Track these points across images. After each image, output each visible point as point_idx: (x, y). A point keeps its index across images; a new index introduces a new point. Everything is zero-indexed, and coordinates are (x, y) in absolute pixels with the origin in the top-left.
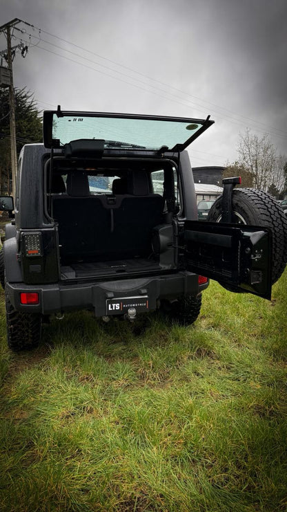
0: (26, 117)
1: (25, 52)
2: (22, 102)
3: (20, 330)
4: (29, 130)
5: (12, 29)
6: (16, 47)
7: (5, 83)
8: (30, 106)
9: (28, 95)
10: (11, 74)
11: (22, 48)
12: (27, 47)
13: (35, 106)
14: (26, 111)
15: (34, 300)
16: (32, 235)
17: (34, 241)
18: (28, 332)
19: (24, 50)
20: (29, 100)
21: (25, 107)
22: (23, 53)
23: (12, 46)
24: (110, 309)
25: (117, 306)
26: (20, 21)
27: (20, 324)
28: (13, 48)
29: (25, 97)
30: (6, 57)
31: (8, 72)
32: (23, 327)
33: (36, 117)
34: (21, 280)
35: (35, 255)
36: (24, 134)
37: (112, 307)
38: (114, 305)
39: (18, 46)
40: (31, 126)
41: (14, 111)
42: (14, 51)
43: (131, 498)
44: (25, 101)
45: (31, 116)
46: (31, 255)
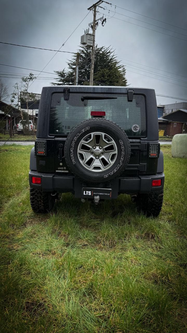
0: (109, 66)
1: (104, 22)
2: (107, 56)
3: (36, 200)
4: (109, 76)
5: (97, 7)
6: (99, 19)
7: (89, 44)
8: (111, 59)
9: (111, 51)
10: (94, 38)
11: (102, 20)
12: (105, 19)
13: (115, 59)
14: (109, 62)
15: (39, 182)
16: (41, 142)
17: (42, 146)
18: (41, 202)
19: (103, 21)
20: (112, 55)
21: (108, 59)
22: (103, 23)
23: (96, 20)
24: (84, 194)
25: (89, 193)
26: (103, 1)
27: (36, 196)
28: (97, 20)
29: (109, 52)
30: (92, 27)
31: (92, 37)
32: (38, 198)
33: (115, 66)
34: (36, 169)
35: (42, 154)
36: (105, 78)
37: (86, 193)
38: (87, 192)
39: (100, 19)
40: (111, 73)
41: (93, 63)
42: (97, 23)
43: (36, 302)
44: (109, 56)
45: (112, 66)
46: (40, 154)
